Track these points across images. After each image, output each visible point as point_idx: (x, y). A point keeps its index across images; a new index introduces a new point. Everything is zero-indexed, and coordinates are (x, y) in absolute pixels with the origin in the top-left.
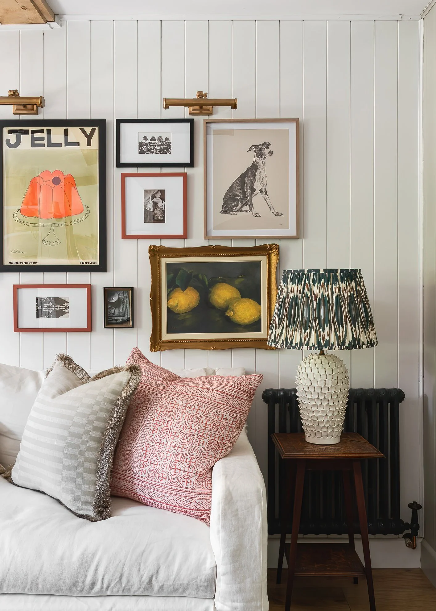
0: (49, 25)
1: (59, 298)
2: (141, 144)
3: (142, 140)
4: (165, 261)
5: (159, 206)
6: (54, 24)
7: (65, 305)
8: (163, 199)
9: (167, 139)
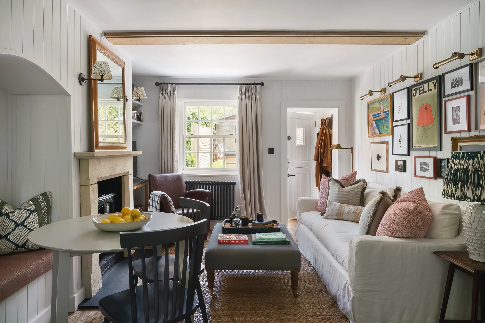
0: (424, 37)
1: (426, 163)
2: (452, 83)
3: (452, 81)
4: (460, 144)
5: (458, 115)
6: (425, 36)
7: (428, 166)
8: (459, 111)
9: (461, 78)
